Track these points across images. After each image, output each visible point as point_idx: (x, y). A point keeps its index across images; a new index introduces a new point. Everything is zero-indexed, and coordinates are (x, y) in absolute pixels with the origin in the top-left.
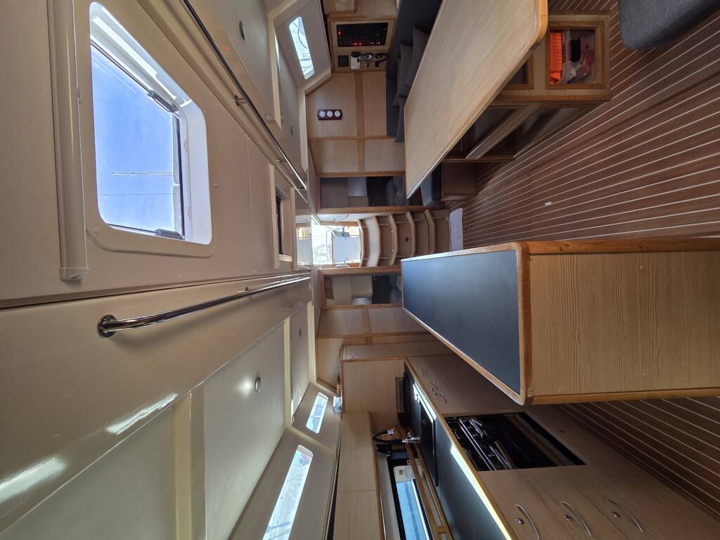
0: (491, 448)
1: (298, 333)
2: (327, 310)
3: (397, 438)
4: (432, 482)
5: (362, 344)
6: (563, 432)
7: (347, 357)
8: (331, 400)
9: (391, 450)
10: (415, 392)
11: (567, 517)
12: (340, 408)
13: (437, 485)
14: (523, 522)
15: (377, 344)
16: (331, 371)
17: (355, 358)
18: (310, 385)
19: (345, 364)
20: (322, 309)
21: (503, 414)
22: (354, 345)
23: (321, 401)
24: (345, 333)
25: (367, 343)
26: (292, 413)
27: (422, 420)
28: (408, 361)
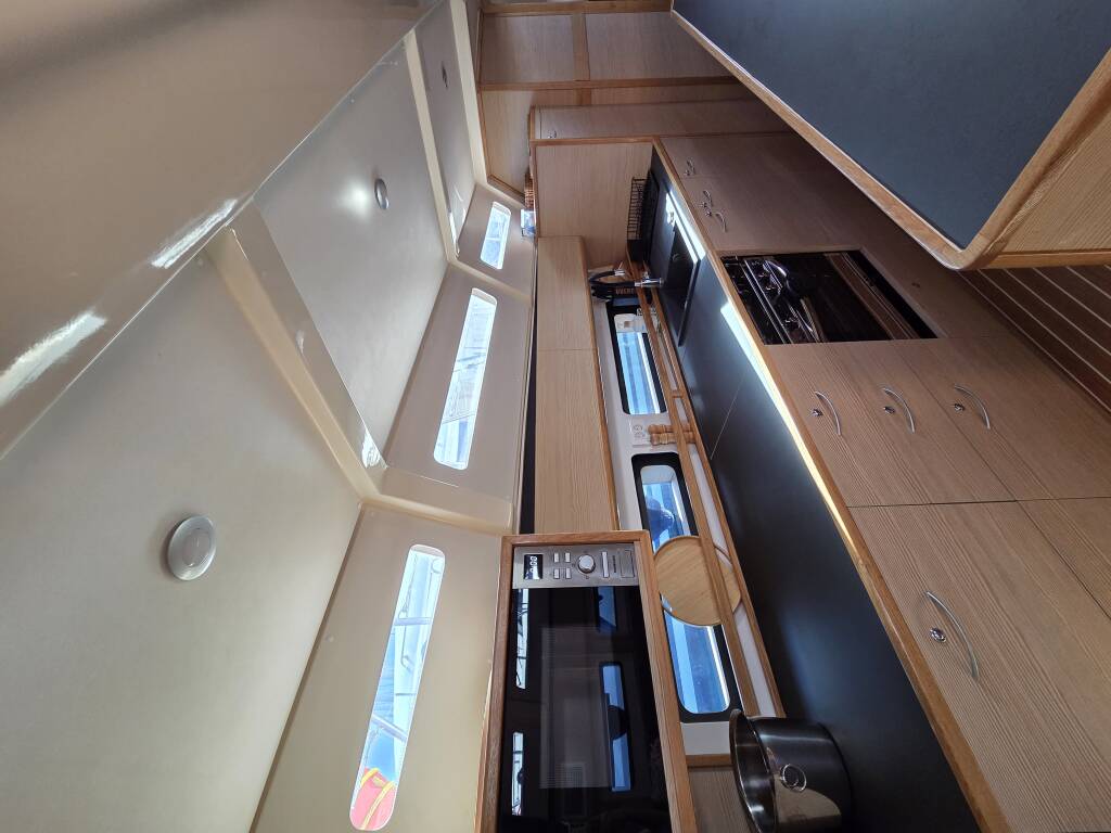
0: (792, 309)
1: (441, 76)
2: (493, 15)
3: (626, 279)
4: (672, 339)
5: (569, 107)
6: (918, 286)
7: (543, 133)
8: (516, 215)
9: (613, 294)
10: (669, 207)
11: (887, 408)
12: (533, 230)
13: (680, 344)
14: (820, 414)
15: (600, 105)
16: (513, 162)
17: (559, 137)
18: (477, 188)
19: (540, 150)
20: (483, 15)
21: (822, 253)
22: (554, 107)
23: (499, 216)
24: (537, 77)
25: (580, 104)
26: (455, 237)
27: (672, 255)
28: (661, 145)
